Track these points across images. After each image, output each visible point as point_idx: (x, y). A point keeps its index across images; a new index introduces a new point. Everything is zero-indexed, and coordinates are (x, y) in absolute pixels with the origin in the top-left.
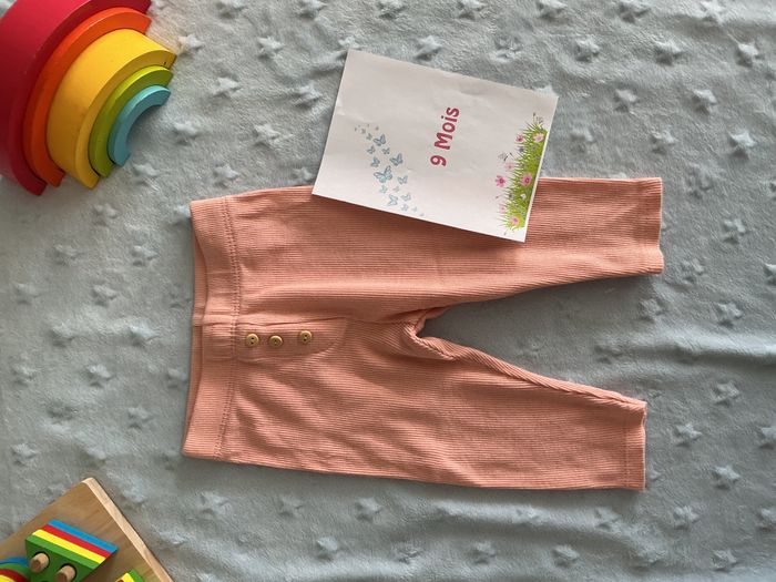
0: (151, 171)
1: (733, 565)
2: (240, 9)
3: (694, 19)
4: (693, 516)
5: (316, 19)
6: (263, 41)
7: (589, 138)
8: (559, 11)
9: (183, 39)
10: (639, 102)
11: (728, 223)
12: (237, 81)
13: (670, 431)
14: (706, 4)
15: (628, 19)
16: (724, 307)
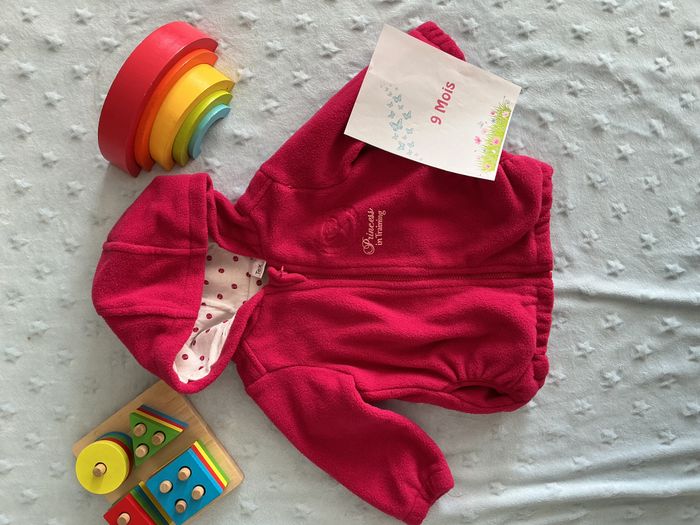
0: (217, 163)
1: (615, 439)
2: (282, 50)
3: (592, 66)
4: (588, 405)
5: (334, 59)
6: (296, 74)
7: (521, 145)
8: (501, 58)
9: (240, 71)
10: (555, 121)
11: (616, 206)
12: (278, 101)
13: (574, 347)
14: (603, 56)
15: (549, 64)
16: (611, 263)
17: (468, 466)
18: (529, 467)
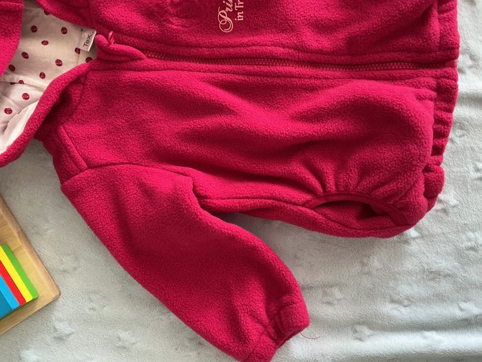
17: (329, 303)
18: (403, 309)
